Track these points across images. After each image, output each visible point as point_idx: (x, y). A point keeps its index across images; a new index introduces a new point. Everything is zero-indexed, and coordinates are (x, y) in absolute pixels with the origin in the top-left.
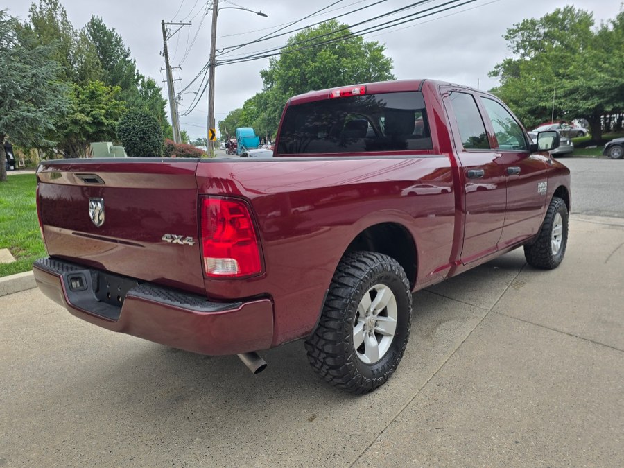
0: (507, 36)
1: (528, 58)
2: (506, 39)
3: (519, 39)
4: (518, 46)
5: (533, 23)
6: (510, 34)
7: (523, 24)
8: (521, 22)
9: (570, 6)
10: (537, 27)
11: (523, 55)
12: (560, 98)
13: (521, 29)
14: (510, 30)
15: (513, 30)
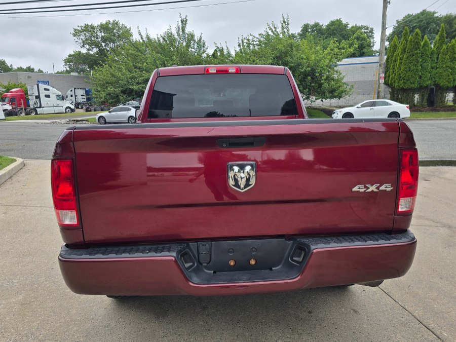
0: (74, 34)
1: (92, 53)
2: (74, 36)
3: (83, 37)
4: (83, 42)
5: (93, 27)
6: (76, 33)
7: (85, 27)
8: (83, 25)
9: (117, 20)
10: (95, 30)
11: (88, 50)
12: (140, 84)
13: (84, 31)
14: (75, 30)
15: (78, 30)
